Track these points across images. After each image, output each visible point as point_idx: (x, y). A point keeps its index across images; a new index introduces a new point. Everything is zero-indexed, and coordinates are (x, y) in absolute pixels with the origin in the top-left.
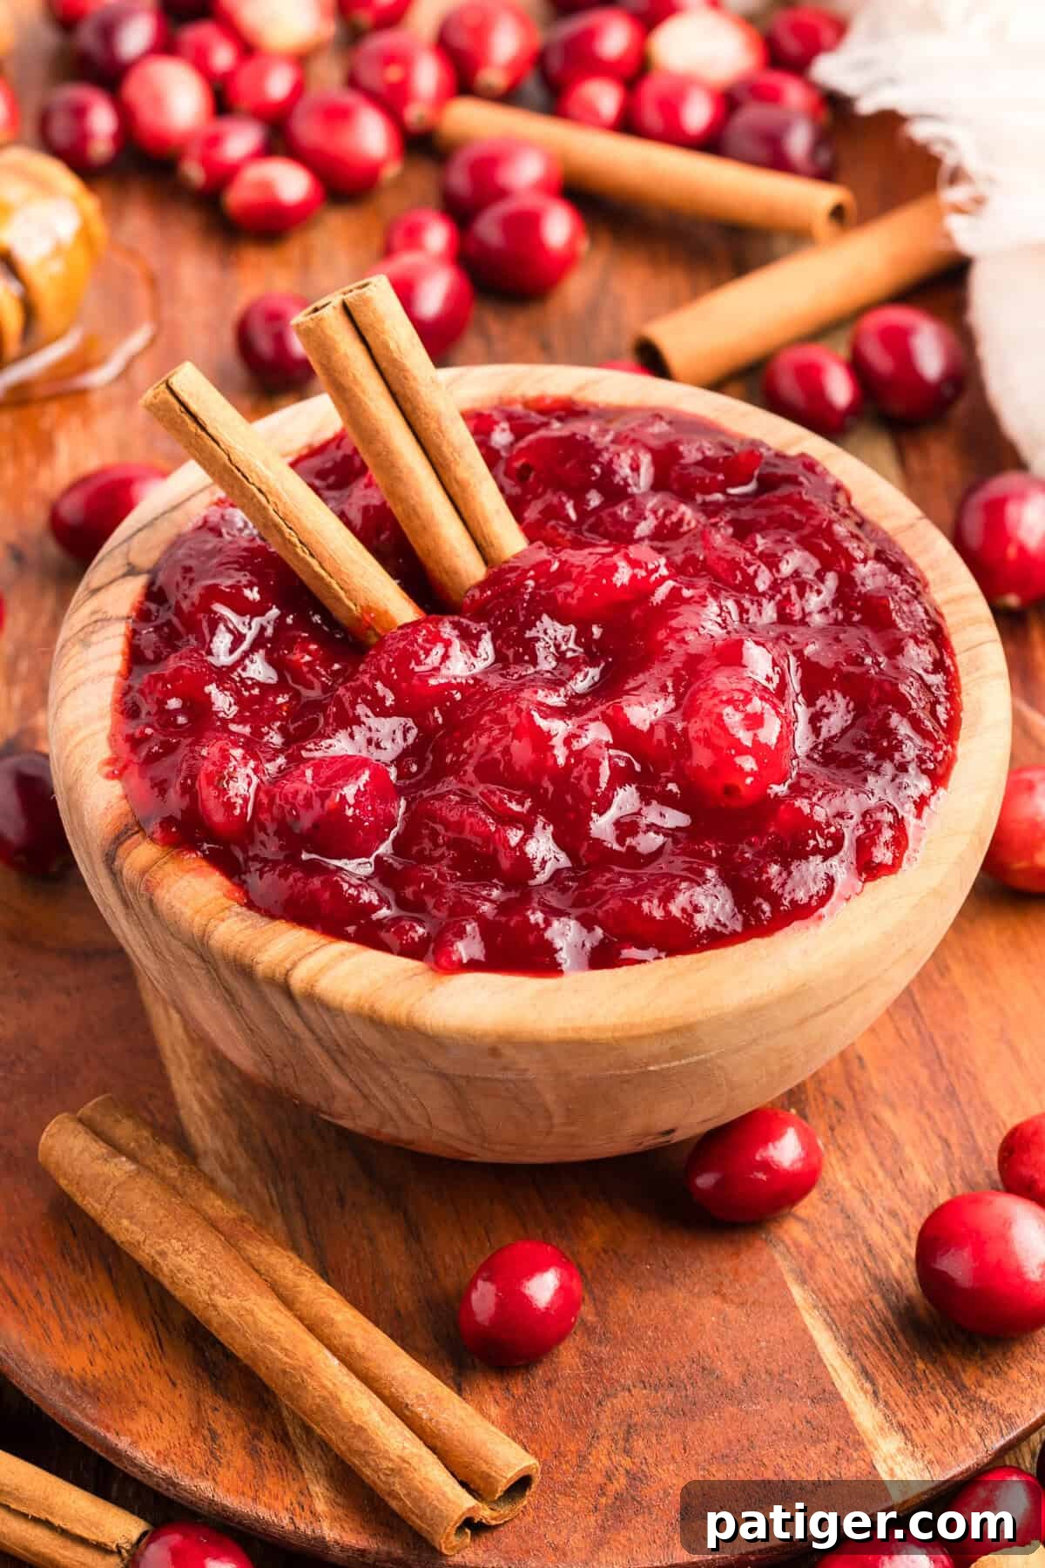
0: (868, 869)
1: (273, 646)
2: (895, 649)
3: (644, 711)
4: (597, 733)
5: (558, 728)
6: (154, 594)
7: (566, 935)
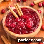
0: (34, 31)
1: (12, 18)
2: (37, 21)
3: (26, 23)
4: (23, 24)
5: (22, 24)
6: (8, 15)
7: (21, 33)
